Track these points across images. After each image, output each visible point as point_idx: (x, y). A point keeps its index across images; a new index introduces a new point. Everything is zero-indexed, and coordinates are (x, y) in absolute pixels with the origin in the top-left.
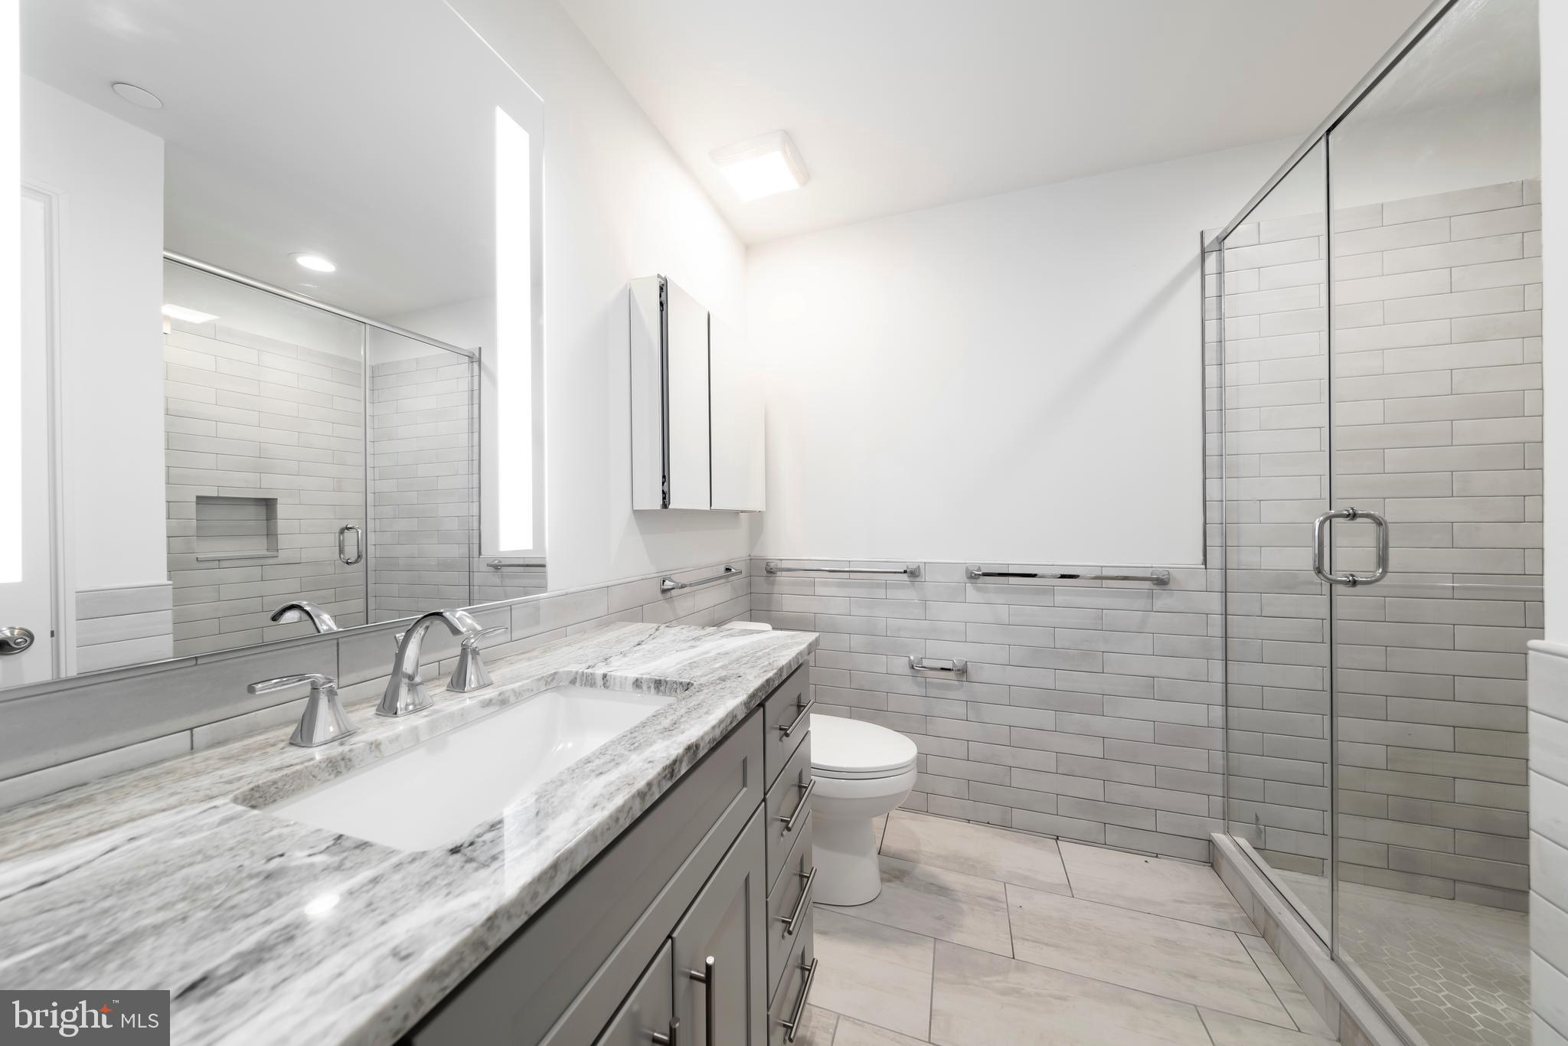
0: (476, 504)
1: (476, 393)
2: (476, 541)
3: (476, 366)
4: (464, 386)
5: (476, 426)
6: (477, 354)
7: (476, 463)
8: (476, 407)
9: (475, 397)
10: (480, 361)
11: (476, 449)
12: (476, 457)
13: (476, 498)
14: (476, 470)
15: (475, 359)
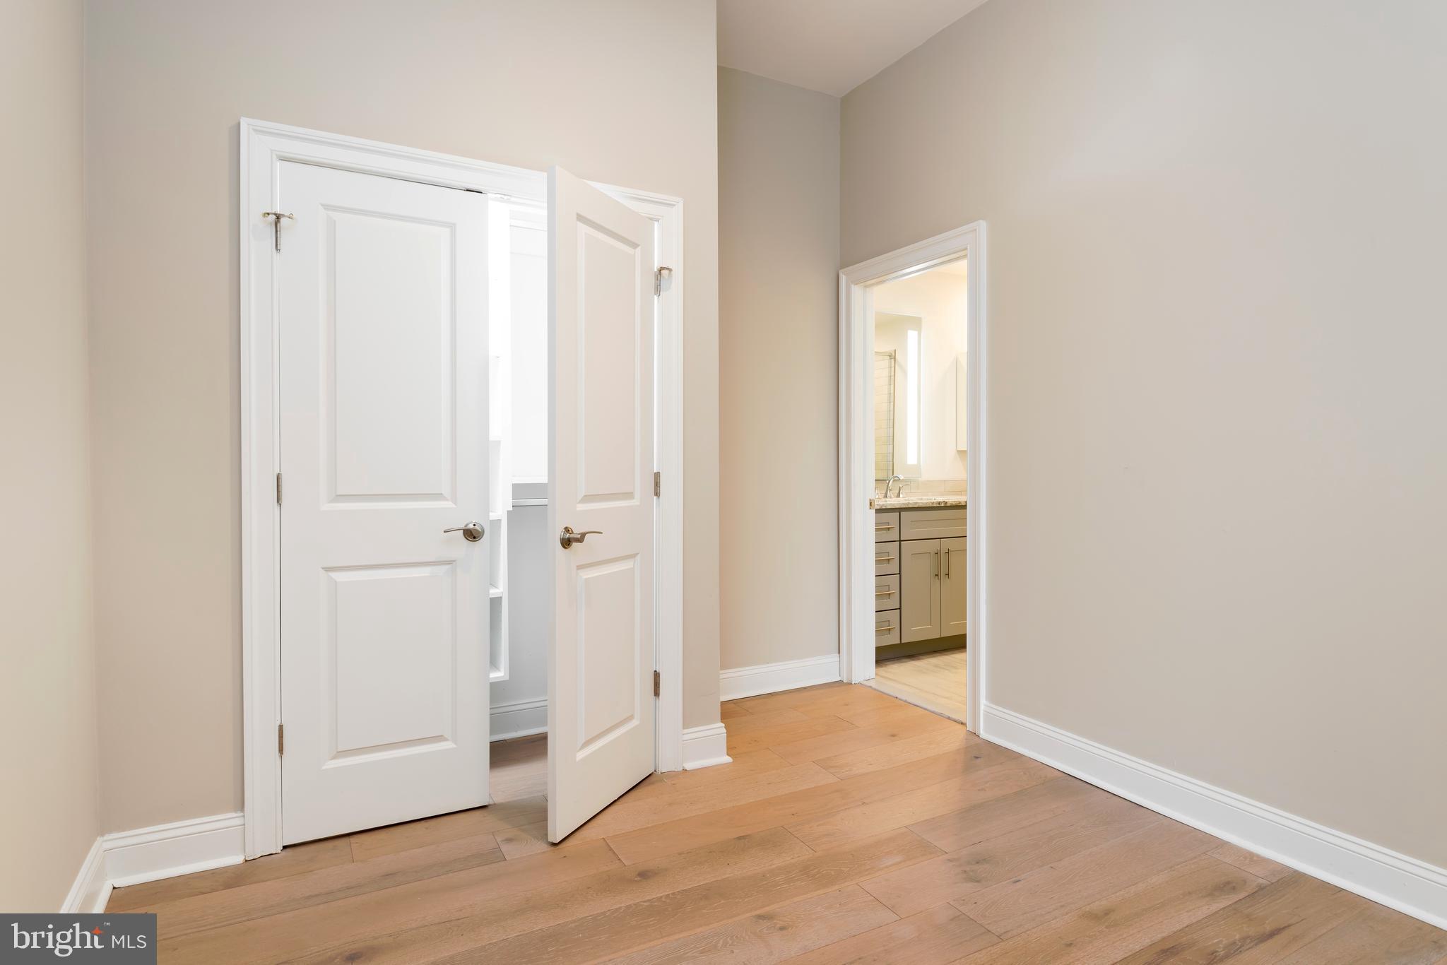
0: (891, 446)
1: (892, 377)
2: (891, 468)
3: (893, 361)
4: (886, 373)
5: (892, 399)
6: (894, 354)
7: (892, 421)
8: (892, 386)
9: (892, 379)
10: (895, 358)
11: (892, 413)
12: (892, 418)
13: (891, 443)
14: (891, 425)
15: (892, 357)
